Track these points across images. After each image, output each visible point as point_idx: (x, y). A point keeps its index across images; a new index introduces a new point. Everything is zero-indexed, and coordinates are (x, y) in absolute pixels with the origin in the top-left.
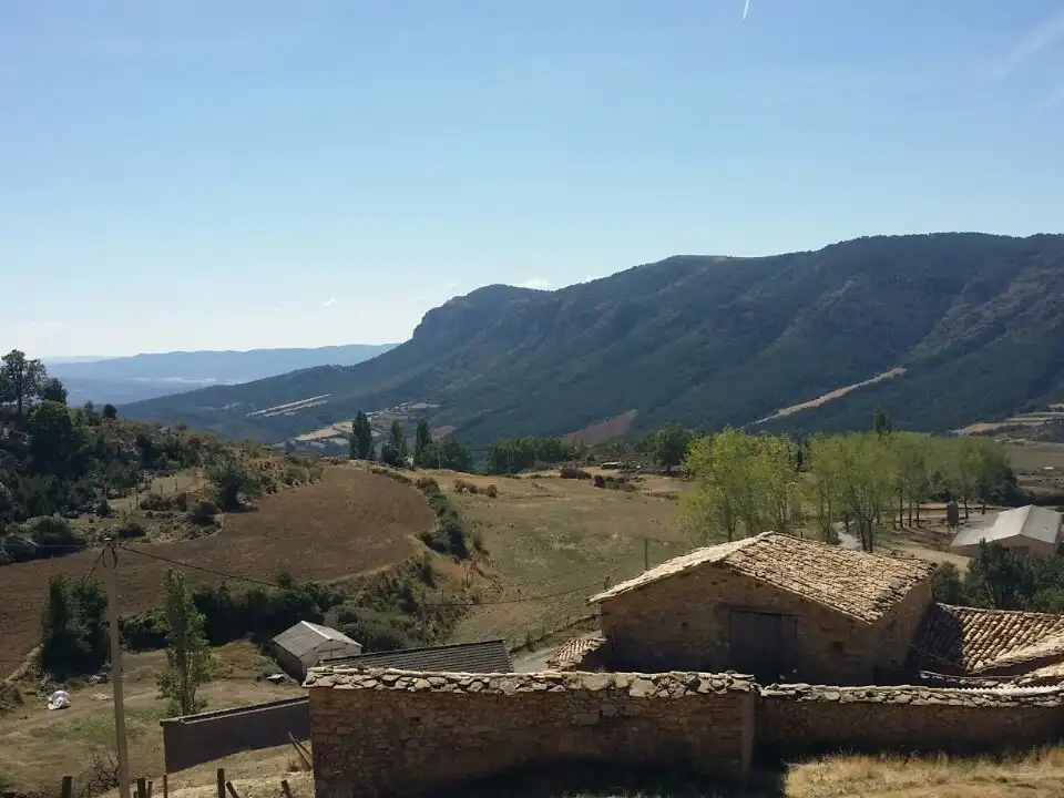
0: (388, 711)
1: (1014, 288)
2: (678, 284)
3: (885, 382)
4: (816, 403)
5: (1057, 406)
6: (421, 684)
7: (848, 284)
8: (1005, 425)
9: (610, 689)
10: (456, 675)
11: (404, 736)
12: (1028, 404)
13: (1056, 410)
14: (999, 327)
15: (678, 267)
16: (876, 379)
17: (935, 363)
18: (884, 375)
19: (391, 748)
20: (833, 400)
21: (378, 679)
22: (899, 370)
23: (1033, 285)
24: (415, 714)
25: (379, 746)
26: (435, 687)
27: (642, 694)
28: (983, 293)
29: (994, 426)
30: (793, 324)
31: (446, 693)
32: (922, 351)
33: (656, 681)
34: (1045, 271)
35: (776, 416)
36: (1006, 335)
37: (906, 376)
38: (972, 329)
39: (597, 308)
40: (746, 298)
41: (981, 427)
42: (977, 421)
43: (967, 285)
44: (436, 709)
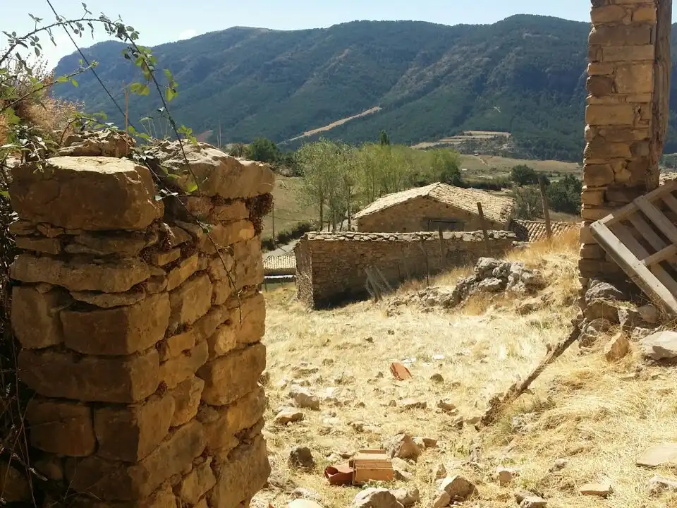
0: (349, 251)
1: (445, 58)
2: (236, 46)
3: (369, 116)
4: (327, 128)
5: (468, 132)
6: (366, 238)
7: (347, 51)
8: (438, 144)
9: (453, 238)
10: (382, 234)
11: (357, 262)
12: (452, 131)
13: (468, 135)
14: (437, 82)
15: (237, 35)
16: (364, 114)
17: (399, 104)
18: (368, 112)
19: (351, 268)
20: (338, 127)
21: (345, 236)
22: (377, 109)
23: (457, 57)
24: (362, 252)
25: (345, 268)
26: (373, 239)
27: (469, 240)
28: (428, 60)
29: (432, 144)
30: (313, 76)
31: (377, 242)
32: (391, 96)
33: (474, 235)
34: (464, 48)
35: (302, 136)
36: (440, 88)
37: (381, 112)
38: (422, 83)
39: (183, 60)
40: (280, 58)
41: (424, 145)
42: (423, 141)
43: (418, 55)
44: (373, 249)
